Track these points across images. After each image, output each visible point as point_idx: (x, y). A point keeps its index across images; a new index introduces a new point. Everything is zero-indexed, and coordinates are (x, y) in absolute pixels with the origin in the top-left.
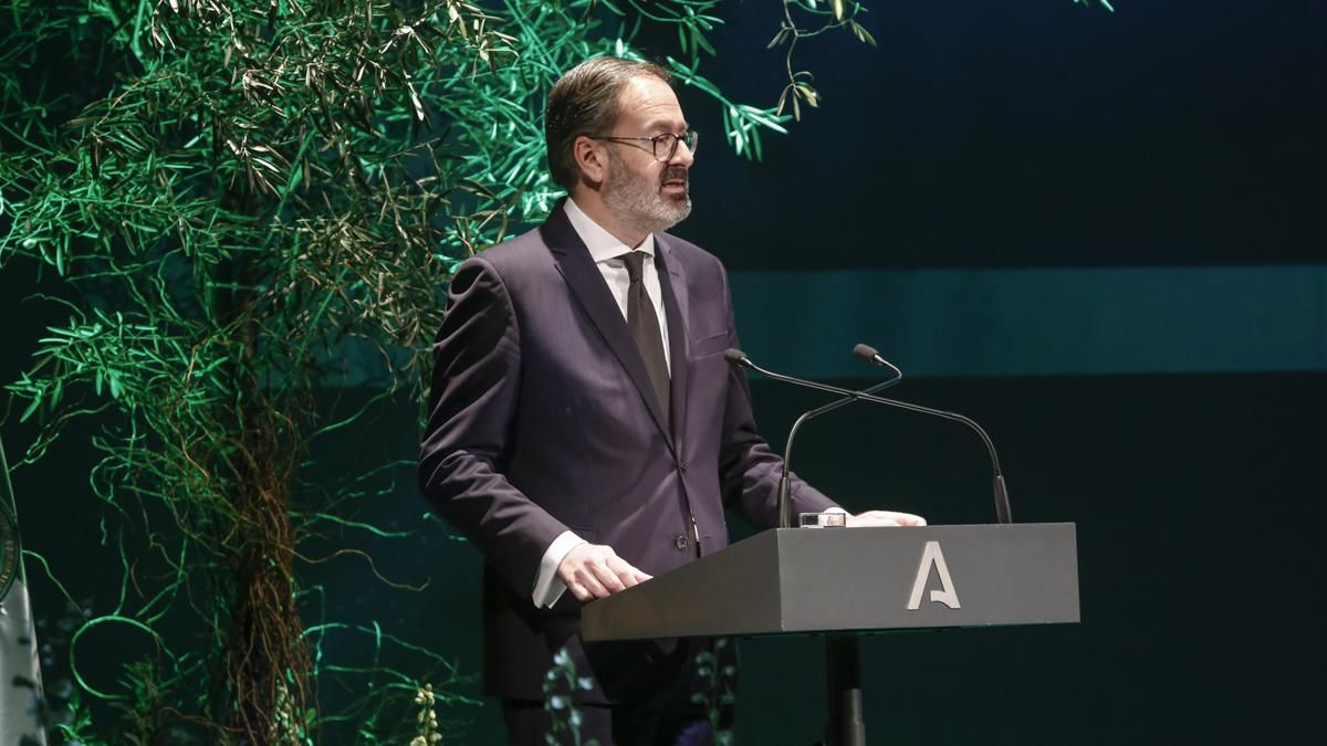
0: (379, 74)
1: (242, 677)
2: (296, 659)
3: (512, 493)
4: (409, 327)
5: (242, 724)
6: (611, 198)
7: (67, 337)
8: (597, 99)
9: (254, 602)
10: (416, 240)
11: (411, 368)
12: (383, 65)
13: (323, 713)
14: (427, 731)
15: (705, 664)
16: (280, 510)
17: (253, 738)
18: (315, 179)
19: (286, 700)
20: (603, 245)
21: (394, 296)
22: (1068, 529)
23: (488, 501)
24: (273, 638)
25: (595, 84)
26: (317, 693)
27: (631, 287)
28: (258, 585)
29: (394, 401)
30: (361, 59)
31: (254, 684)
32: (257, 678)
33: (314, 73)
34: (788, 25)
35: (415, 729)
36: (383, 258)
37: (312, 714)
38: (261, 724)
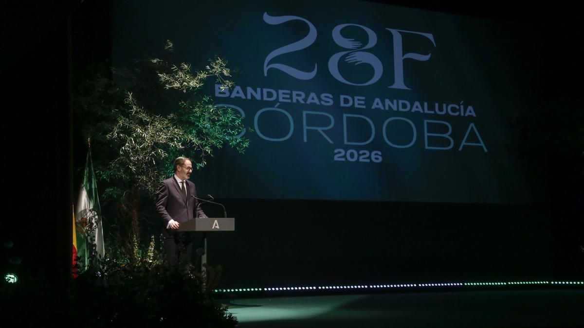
1: (130, 234)
2: (137, 232)
3: (166, 213)
4: (153, 190)
5: (130, 240)
6: (180, 174)
8: (181, 162)
9: (132, 224)
10: (154, 179)
11: (152, 196)
14: (153, 241)
16: (136, 213)
18: (141, 171)
19: (135, 237)
20: (179, 180)
21: (151, 186)
22: (234, 219)
23: (163, 214)
24: (134, 229)
25: (181, 160)
26: (140, 236)
27: (182, 186)
28: (133, 222)
29: (150, 199)
32: (132, 234)
34: (203, 154)
35: (151, 241)
36: (149, 181)
37: (139, 239)
38: (132, 240)
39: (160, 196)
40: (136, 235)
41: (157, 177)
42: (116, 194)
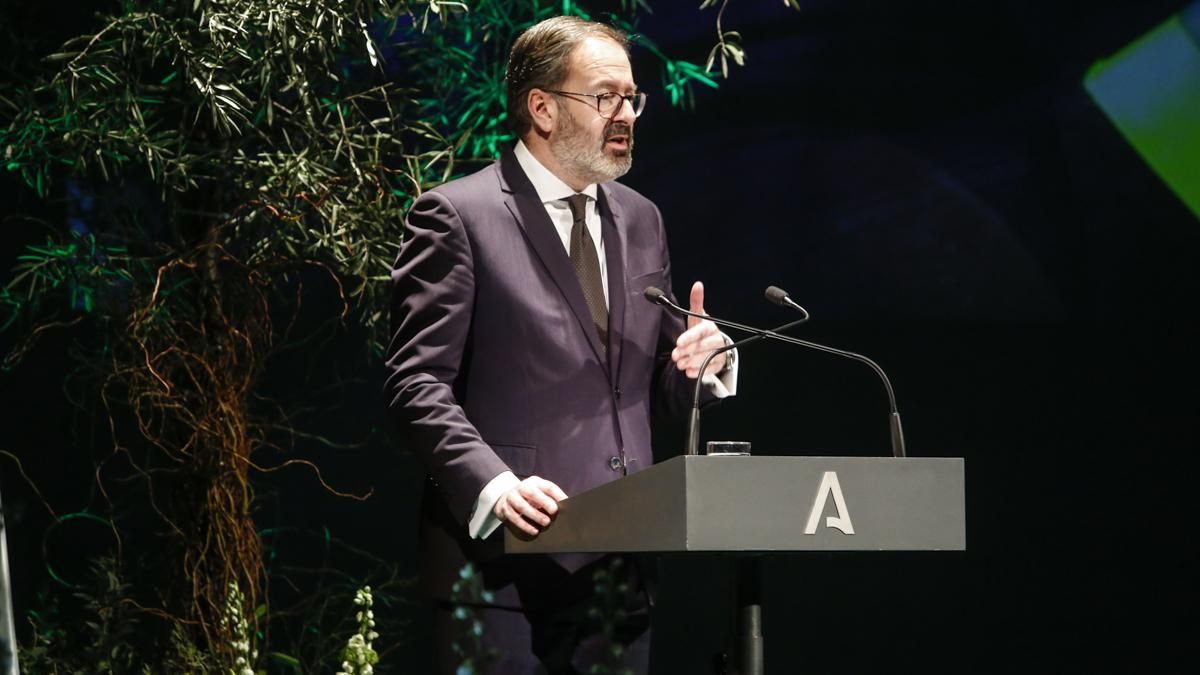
0: (336, 22)
1: (197, 573)
2: (248, 558)
4: (359, 256)
5: (197, 618)
6: (558, 147)
7: (44, 255)
8: (551, 55)
9: (211, 505)
10: (368, 177)
11: (359, 294)
12: (340, 13)
13: (272, 609)
14: (364, 630)
15: (601, 582)
16: (237, 421)
17: (205, 629)
18: (278, 116)
19: (236, 597)
20: (550, 187)
21: (347, 227)
22: (958, 463)
24: (227, 538)
25: (551, 41)
26: (266, 591)
27: (574, 227)
28: (215, 489)
29: (344, 324)
30: (320, 7)
31: (209, 580)
32: (211, 575)
33: (277, 18)
35: (355, 628)
36: (337, 192)
37: (261, 610)
38: (213, 618)
39: (416, 302)
40: (244, 586)
41: (392, 159)
42: (94, 282)
